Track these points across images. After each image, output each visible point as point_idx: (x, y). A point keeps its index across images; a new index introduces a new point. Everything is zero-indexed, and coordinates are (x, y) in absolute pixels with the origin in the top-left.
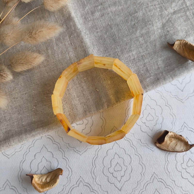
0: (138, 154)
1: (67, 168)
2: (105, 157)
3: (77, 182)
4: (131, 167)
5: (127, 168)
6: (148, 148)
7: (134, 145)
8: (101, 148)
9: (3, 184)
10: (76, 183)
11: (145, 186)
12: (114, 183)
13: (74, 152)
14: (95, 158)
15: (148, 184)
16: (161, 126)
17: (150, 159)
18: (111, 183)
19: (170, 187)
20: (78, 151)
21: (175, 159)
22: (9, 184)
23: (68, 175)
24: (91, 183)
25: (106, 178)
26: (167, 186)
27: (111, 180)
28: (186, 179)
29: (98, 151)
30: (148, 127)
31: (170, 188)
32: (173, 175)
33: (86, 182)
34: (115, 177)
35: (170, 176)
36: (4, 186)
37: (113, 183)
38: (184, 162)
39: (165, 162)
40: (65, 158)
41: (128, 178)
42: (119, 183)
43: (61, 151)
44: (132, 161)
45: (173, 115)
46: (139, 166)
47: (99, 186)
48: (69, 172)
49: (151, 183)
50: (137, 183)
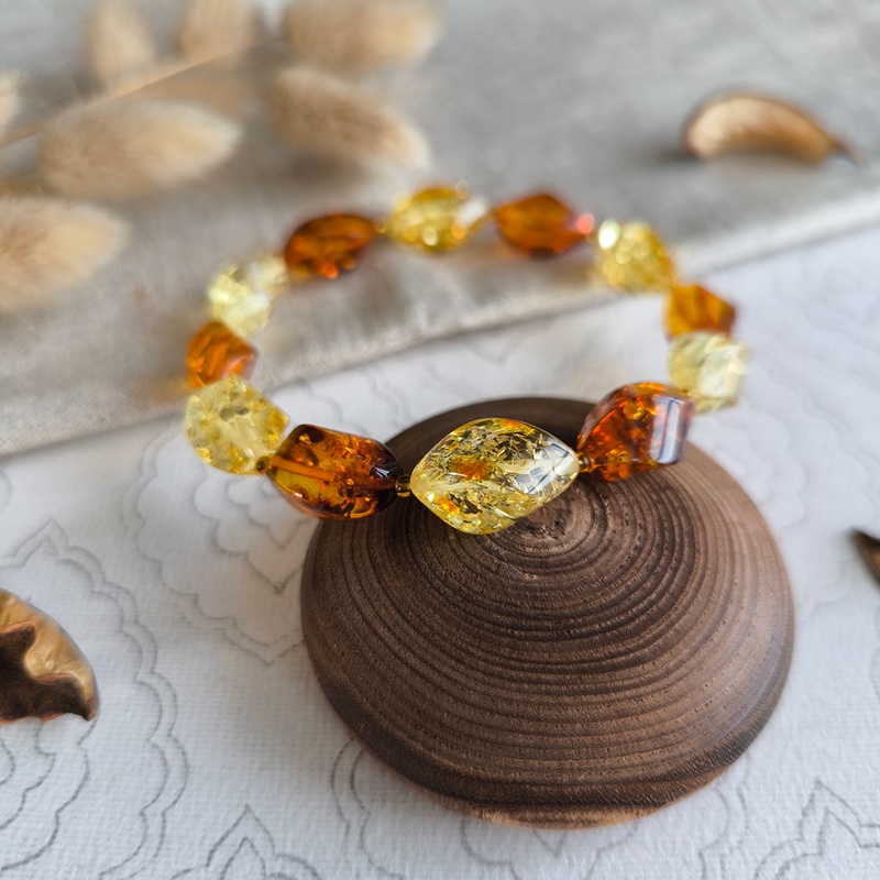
1: (155, 746)
3: (212, 852)
10: (207, 853)
12: (510, 863)
13: (227, 645)
15: (786, 866)
20: (251, 640)
23: (151, 798)
24: (328, 857)
33: (288, 850)
40: (153, 681)
42: (549, 859)
43: (134, 640)
48: (166, 776)
49: (809, 860)
50: (695, 858)
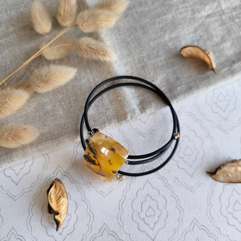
0: (174, 196)
1: (88, 213)
2: (134, 199)
3: (100, 231)
4: (166, 211)
5: (161, 213)
6: (187, 188)
7: (170, 184)
8: (130, 187)
9: (8, 233)
11: (183, 235)
13: (97, 193)
14: (123, 200)
15: (187, 232)
16: (201, 161)
17: (189, 201)
18: (142, 232)
19: (214, 235)
20: (101, 192)
21: (219, 201)
22: (15, 233)
23: (89, 222)
24: (118, 231)
25: (136, 225)
26: (210, 235)
27: (142, 227)
28: (233, 226)
29: (125, 192)
30: (186, 162)
31: (214, 237)
32: (217, 221)
33: (112, 230)
34: (147, 224)
35: (213, 223)
36: (9, 236)
37: (144, 232)
38: (230, 204)
39: (207, 204)
40: (85, 200)
41: (163, 225)
42: (151, 231)
43: (80, 192)
44: (168, 204)
45: (216, 148)
46: (176, 211)
47: (127, 234)
48: (90, 218)
49: (191, 231)
50: (174, 230)
